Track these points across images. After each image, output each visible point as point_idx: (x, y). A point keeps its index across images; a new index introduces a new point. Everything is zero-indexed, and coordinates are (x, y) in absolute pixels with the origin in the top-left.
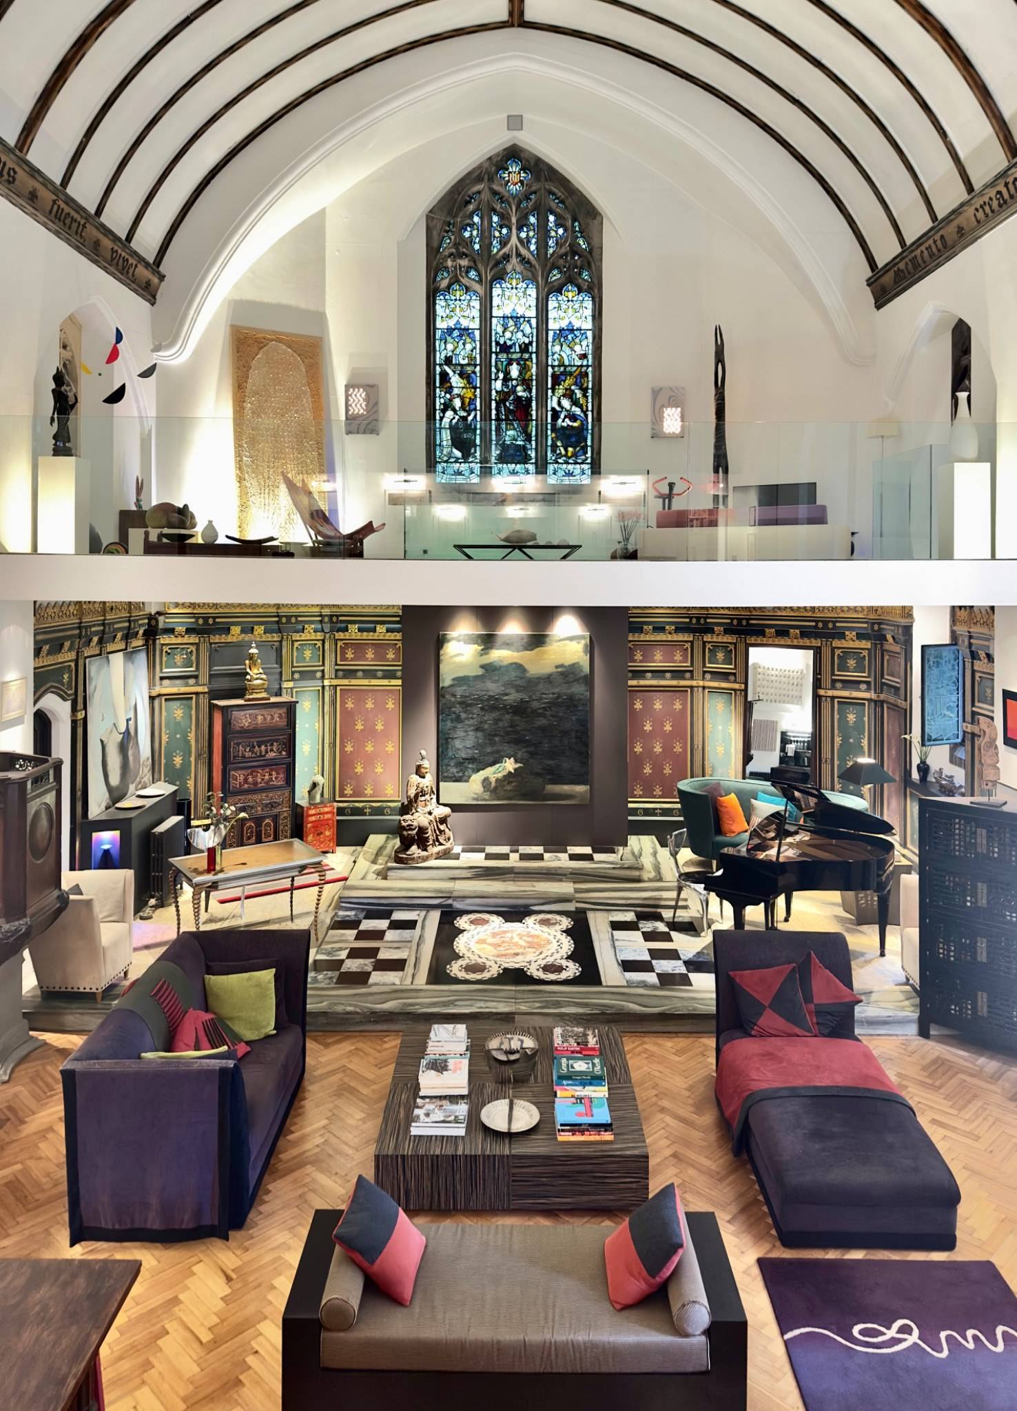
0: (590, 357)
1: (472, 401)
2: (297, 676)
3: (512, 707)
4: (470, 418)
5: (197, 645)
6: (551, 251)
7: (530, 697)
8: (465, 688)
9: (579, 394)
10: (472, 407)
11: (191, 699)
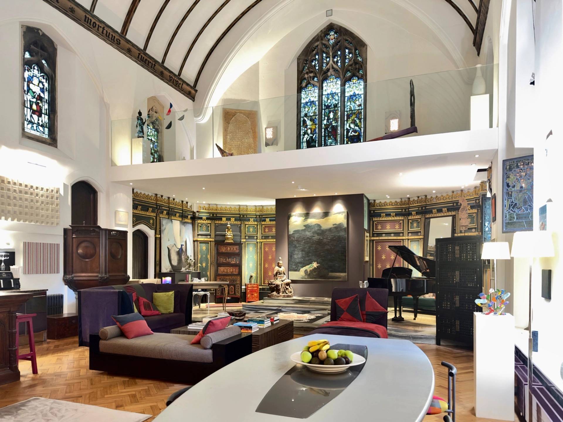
0: (362, 105)
1: (315, 130)
2: (247, 237)
3: (316, 241)
4: (314, 137)
5: (210, 224)
6: (347, 64)
7: (323, 237)
8: (298, 234)
9: (358, 121)
10: (315, 132)
11: (208, 243)
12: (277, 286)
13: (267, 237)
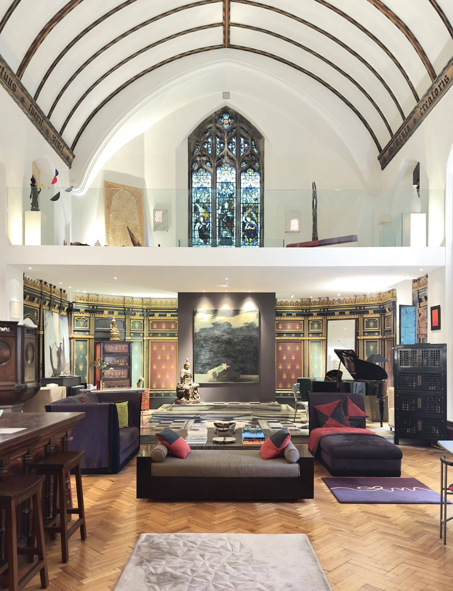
0: (259, 200)
1: (208, 218)
2: (132, 335)
3: (225, 341)
4: (207, 226)
5: (89, 317)
6: (242, 154)
7: (233, 337)
8: (205, 333)
9: (254, 215)
10: (208, 221)
11: (87, 341)
12: (187, 391)
13: (155, 335)
